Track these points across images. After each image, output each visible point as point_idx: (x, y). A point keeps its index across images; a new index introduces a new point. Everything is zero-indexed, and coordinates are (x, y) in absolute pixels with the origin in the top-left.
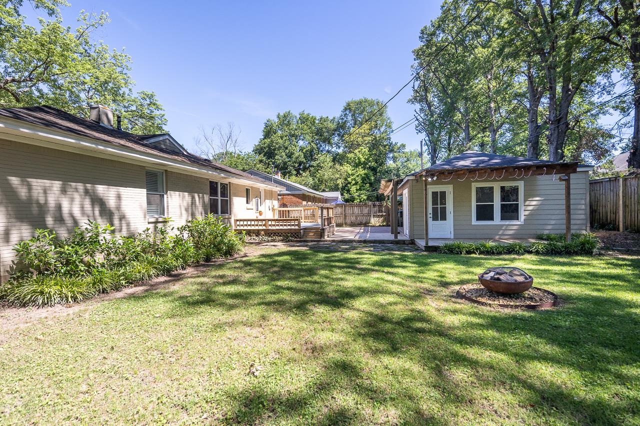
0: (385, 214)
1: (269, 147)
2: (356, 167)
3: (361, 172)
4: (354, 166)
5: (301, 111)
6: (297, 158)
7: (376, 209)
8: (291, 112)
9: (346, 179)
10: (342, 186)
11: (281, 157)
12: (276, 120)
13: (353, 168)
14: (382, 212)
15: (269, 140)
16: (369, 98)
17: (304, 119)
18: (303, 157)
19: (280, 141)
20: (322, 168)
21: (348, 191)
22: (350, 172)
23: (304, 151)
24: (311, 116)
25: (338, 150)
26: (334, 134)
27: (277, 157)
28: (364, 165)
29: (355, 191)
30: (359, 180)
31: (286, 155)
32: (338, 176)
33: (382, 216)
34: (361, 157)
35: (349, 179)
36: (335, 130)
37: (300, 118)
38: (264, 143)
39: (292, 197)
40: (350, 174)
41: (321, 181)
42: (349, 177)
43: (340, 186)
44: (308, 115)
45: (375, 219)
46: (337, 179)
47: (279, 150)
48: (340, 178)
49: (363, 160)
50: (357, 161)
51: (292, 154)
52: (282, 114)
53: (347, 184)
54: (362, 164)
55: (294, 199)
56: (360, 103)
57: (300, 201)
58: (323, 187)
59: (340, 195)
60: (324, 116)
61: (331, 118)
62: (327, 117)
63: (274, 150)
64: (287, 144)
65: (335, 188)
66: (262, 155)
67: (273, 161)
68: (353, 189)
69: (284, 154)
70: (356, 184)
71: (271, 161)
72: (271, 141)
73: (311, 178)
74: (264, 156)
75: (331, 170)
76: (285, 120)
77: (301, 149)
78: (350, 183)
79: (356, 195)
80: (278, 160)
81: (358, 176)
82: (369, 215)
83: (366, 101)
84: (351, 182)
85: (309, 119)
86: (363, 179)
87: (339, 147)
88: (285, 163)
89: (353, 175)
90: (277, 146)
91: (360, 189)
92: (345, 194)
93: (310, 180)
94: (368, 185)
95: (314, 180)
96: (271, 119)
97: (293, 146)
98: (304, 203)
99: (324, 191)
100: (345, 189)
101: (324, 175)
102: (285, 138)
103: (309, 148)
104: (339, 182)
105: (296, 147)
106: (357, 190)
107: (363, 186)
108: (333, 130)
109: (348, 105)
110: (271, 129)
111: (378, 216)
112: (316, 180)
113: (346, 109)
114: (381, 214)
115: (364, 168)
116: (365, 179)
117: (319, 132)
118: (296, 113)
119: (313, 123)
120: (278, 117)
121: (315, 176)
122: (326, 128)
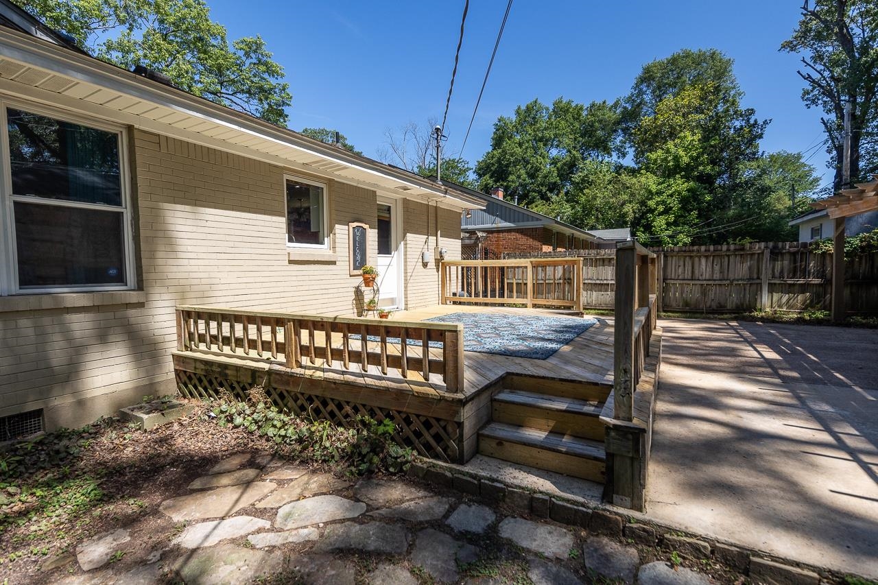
0: (817, 281)
1: (499, 161)
2: (669, 177)
3: (680, 185)
4: (663, 176)
5: (556, 98)
6: (546, 177)
7: (784, 264)
8: (539, 101)
9: (643, 203)
10: (635, 218)
11: (518, 176)
12: (514, 118)
13: (661, 180)
14: (805, 273)
15: (500, 151)
16: (694, 50)
17: (561, 110)
18: (555, 174)
19: (518, 150)
20: (591, 185)
21: (648, 228)
22: (654, 188)
23: (559, 165)
24: (573, 105)
25: (621, 160)
26: (615, 131)
27: (511, 178)
28: (687, 172)
29: (664, 226)
30: (675, 204)
31: (527, 173)
32: (626, 197)
33: (803, 288)
34: (682, 153)
35: (651, 203)
36: (618, 123)
37: (554, 111)
38: (493, 157)
39: (519, 236)
40: (654, 191)
41: (588, 210)
42: (651, 199)
43: (630, 217)
44: (569, 103)
45: (776, 296)
46: (623, 204)
47: (515, 166)
48: (630, 202)
49: (686, 160)
50: (671, 164)
51: (538, 170)
52: (523, 108)
53: (644, 214)
54: (682, 170)
55: (524, 240)
56: (674, 61)
57: (537, 243)
58: (592, 221)
59: (629, 236)
60: (599, 102)
61: (610, 103)
62: (604, 102)
63: (507, 166)
64: (529, 154)
65: (620, 223)
66: (487, 176)
67: (505, 184)
68: (660, 222)
69: (523, 171)
70: (667, 211)
71: (502, 185)
72: (503, 151)
73: (568, 206)
74: (491, 177)
75: (610, 187)
76: (529, 115)
77: (554, 162)
78: (652, 211)
79: (665, 235)
80: (513, 182)
81: (671, 195)
82: (754, 283)
83: (687, 56)
84: (656, 209)
85: (571, 110)
86: (684, 201)
87: (624, 155)
88: (524, 186)
89: (659, 193)
90: (512, 159)
91: (675, 223)
92: (638, 234)
93: (568, 210)
94: (695, 213)
95: (573, 208)
96: (505, 116)
97: (538, 157)
98: (547, 249)
99: (593, 228)
100: (641, 222)
101: (595, 198)
102: (527, 145)
103: (568, 159)
104: (628, 208)
105: (544, 158)
106: (668, 224)
107: (682, 216)
108: (614, 124)
109: (647, 70)
110: (503, 133)
111: (790, 289)
112: (579, 208)
113: (642, 80)
114: (802, 281)
115: (687, 178)
116: (687, 202)
117: (588, 131)
118: (548, 103)
119: (577, 117)
120: (518, 113)
121: (577, 202)
122: (600, 121)
